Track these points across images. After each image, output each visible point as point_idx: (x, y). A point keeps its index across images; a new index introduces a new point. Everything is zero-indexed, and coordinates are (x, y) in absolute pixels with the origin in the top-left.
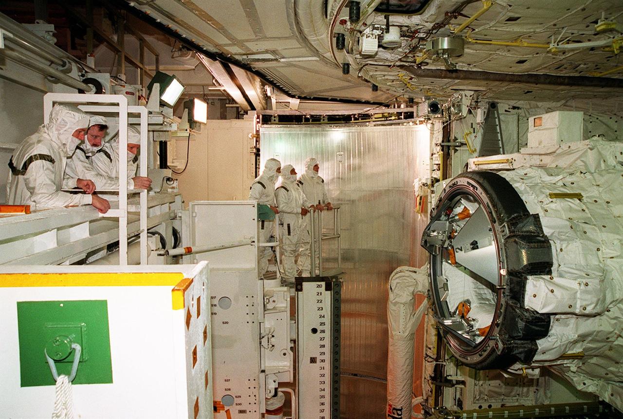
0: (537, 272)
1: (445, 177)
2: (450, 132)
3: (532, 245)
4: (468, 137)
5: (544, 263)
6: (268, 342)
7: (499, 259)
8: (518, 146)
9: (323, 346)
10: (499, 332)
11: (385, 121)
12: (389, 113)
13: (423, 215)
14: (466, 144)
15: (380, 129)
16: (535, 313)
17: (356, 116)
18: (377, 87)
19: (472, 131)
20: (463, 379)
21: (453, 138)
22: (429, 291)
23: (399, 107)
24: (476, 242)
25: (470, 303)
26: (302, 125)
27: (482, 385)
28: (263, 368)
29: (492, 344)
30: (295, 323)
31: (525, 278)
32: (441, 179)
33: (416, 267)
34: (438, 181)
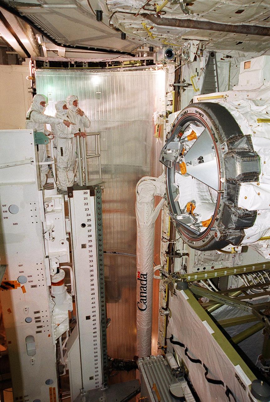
0: (248, 180)
1: (176, 110)
2: (180, 75)
3: (245, 159)
4: (193, 79)
5: (254, 172)
6: (50, 236)
7: (220, 170)
8: (229, 86)
9: (91, 236)
10: (218, 225)
11: (131, 67)
12: (135, 61)
13: (160, 139)
14: (192, 85)
15: (128, 73)
16: (245, 210)
17: (110, 63)
18: (125, 34)
19: (197, 75)
20: (187, 252)
21: (182, 80)
22: (165, 194)
23: (142, 56)
24: (202, 157)
25: (195, 203)
26: (68, 70)
27: (200, 255)
28: (47, 255)
29: (212, 233)
30: (69, 220)
31: (239, 184)
32: (173, 111)
33: (155, 177)
34: (171, 113)
